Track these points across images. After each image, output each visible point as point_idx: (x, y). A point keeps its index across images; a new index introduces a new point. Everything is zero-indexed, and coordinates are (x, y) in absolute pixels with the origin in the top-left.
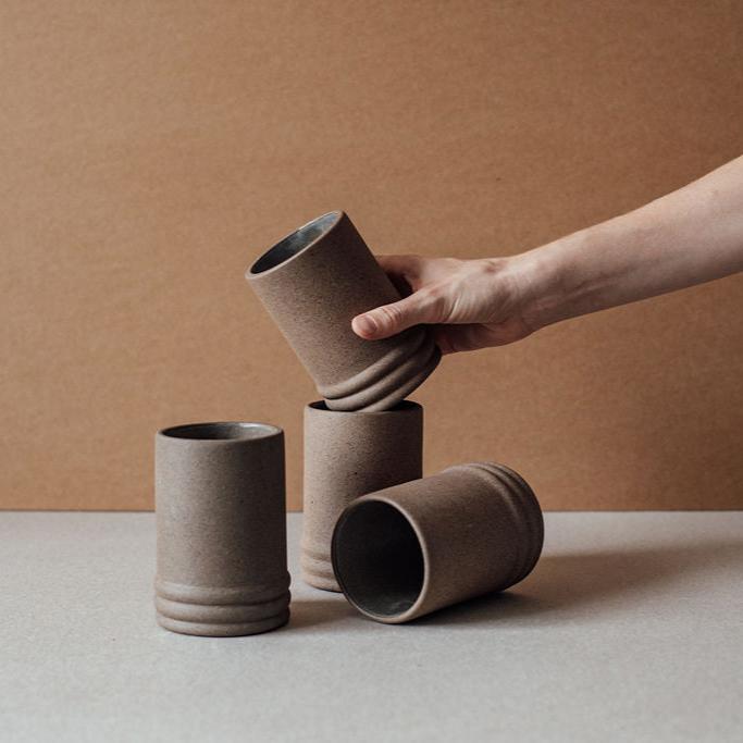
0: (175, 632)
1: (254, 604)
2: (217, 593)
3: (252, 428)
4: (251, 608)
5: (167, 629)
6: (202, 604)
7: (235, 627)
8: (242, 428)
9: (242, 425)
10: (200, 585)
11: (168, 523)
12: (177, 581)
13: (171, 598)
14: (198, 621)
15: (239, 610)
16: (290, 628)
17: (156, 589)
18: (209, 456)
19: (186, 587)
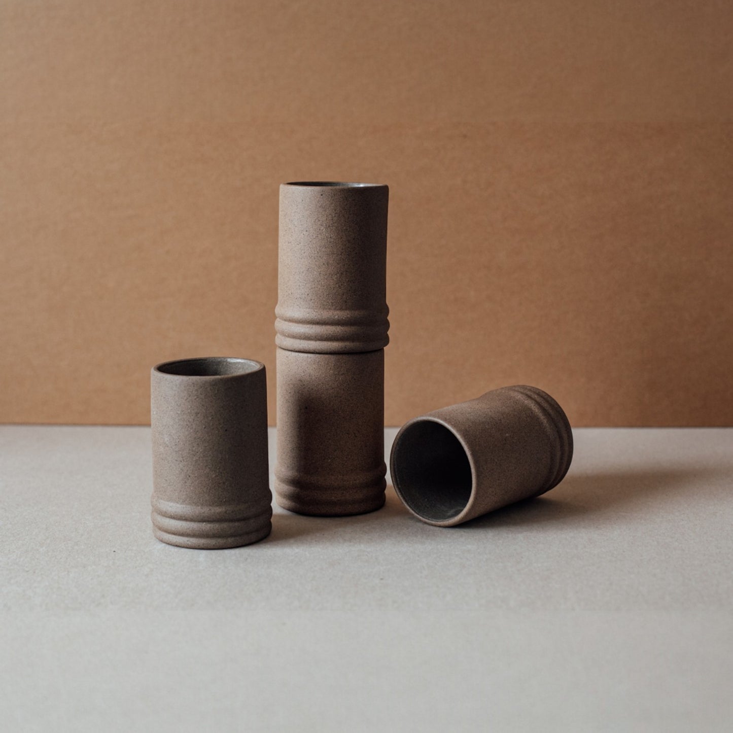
0: (168, 544)
1: (238, 520)
2: (206, 511)
3: (237, 363)
4: (236, 524)
5: (162, 541)
6: (192, 520)
7: (221, 541)
8: (230, 363)
9: (229, 360)
10: (190, 504)
11: (162, 449)
12: (170, 500)
13: (165, 515)
14: (188, 535)
15: (225, 525)
16: (271, 541)
17: (153, 506)
18: (197, 390)
19: (178, 505)
